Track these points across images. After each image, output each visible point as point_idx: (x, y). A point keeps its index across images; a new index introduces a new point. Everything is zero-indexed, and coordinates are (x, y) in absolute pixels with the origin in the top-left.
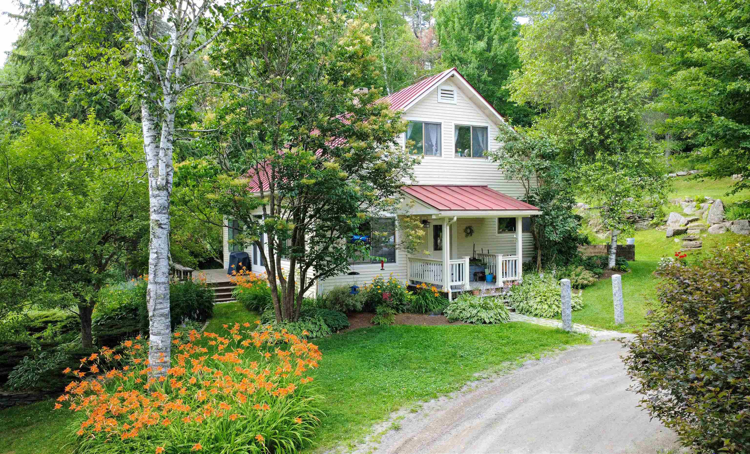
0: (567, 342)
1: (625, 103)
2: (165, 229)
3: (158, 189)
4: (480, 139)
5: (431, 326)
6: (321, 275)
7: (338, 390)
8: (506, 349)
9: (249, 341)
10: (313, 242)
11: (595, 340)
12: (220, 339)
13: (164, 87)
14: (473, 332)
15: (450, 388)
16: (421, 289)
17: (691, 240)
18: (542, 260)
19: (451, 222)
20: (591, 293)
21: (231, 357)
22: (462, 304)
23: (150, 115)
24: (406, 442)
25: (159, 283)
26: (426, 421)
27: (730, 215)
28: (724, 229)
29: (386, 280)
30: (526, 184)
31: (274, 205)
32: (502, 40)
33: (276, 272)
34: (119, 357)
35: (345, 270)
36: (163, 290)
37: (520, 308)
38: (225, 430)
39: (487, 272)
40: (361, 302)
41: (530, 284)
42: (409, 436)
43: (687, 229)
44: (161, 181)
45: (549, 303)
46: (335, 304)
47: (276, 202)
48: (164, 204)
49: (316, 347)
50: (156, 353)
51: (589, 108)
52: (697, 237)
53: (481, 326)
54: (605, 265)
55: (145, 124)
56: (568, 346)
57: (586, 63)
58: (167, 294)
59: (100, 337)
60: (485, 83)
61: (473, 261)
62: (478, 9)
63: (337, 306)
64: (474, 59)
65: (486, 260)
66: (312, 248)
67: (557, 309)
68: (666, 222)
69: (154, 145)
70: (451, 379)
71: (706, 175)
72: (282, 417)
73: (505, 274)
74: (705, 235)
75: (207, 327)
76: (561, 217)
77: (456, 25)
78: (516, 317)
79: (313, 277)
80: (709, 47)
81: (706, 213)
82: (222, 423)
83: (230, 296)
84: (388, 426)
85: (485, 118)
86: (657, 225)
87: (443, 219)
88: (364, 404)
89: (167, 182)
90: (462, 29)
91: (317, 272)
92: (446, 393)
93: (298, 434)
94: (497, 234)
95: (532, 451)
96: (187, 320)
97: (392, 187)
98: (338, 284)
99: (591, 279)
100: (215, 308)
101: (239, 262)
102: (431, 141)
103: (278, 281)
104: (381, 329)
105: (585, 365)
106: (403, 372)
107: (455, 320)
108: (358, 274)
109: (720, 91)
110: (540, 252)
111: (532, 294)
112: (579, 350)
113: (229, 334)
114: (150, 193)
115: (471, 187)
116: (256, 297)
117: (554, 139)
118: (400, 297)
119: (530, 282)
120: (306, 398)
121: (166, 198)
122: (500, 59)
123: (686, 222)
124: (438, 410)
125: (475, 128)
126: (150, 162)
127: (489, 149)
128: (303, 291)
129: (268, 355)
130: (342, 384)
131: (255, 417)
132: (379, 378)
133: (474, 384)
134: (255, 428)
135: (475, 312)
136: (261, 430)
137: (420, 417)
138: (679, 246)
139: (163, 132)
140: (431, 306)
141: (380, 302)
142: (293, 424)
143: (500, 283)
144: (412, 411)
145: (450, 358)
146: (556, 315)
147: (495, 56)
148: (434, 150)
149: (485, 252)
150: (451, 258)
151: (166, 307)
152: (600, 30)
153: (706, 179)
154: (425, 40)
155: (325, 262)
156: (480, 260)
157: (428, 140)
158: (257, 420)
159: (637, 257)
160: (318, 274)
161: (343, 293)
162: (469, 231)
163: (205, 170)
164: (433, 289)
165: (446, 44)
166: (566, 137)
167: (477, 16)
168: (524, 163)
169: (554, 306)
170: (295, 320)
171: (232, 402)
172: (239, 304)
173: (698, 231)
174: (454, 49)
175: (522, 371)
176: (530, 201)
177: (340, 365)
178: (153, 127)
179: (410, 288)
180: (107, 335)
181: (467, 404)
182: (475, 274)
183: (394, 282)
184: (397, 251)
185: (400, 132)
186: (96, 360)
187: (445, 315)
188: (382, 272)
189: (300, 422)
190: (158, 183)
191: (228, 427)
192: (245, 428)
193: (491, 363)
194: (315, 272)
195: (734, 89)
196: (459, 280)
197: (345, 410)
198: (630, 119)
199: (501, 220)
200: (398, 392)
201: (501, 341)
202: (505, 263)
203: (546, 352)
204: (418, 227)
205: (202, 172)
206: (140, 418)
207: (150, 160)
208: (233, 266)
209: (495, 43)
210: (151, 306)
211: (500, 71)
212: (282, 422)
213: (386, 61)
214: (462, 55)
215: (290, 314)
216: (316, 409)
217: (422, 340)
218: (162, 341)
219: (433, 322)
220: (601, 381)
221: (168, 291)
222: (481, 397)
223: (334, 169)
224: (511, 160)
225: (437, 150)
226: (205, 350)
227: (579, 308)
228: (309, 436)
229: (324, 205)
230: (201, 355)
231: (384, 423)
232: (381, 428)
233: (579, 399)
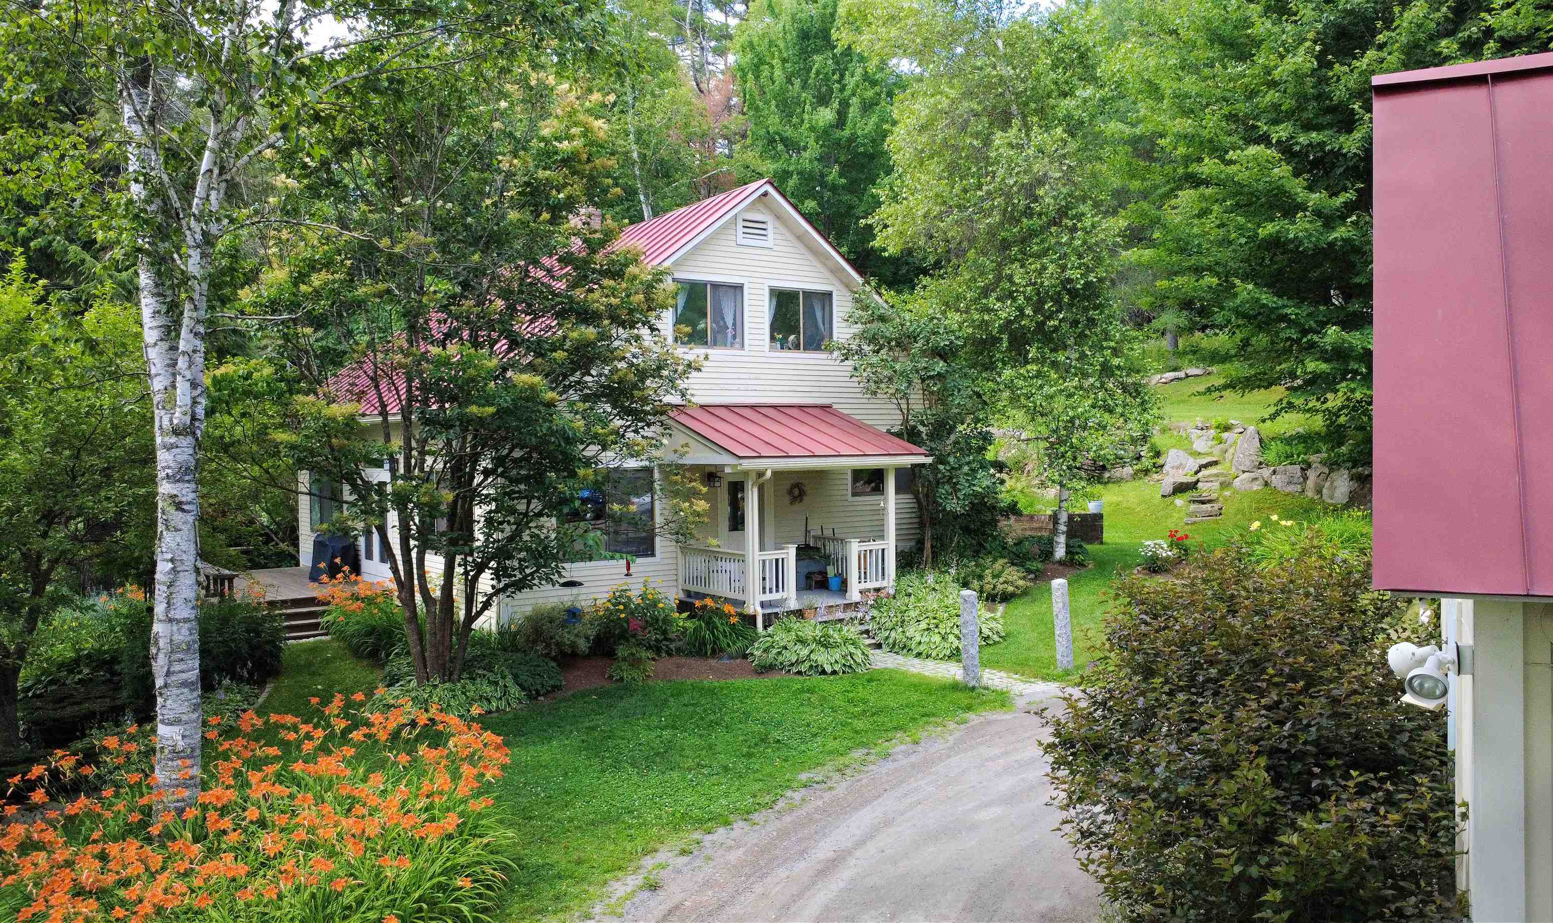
0: (969, 708)
1: (1080, 257)
2: (189, 512)
3: (176, 432)
4: (819, 314)
5: (722, 682)
6: (507, 587)
7: (541, 818)
8: (859, 724)
9: (364, 730)
10: (489, 521)
11: (1021, 703)
12: (304, 729)
13: (188, 233)
14: (802, 691)
15: (753, 803)
16: (704, 607)
17: (1203, 502)
18: (932, 546)
19: (761, 480)
20: (1021, 611)
21: (328, 765)
22: (781, 637)
23: (157, 285)
24: (670, 912)
25: (178, 621)
26: (708, 870)
27: (1271, 456)
28: (1260, 481)
29: (634, 594)
30: (904, 406)
31: (411, 449)
32: (868, 107)
33: (416, 582)
34: (90, 771)
35: (555, 577)
36: (185, 634)
37: (891, 641)
38: (320, 909)
39: (831, 571)
40: (587, 638)
41: (909, 595)
42: (676, 900)
43: (1198, 481)
44: (179, 417)
45: (943, 632)
46: (535, 642)
47: (414, 444)
48: (186, 461)
49: (499, 740)
50: (172, 760)
51: (1017, 264)
52: (1214, 496)
53: (817, 679)
54: (1047, 554)
55: (148, 304)
56: (970, 715)
57: (1012, 182)
58: (194, 642)
59: (35, 723)
60: (834, 188)
61: (804, 552)
62: (820, 43)
63: (540, 647)
64: (812, 142)
65: (830, 548)
66: (488, 535)
67: (956, 643)
68: (1162, 466)
69: (165, 345)
70: (758, 786)
71: (1225, 387)
72: (431, 878)
73: (863, 576)
74: (1227, 493)
75: (271, 695)
76: (966, 469)
77: (778, 73)
78: (883, 660)
79: (490, 591)
80: (1227, 157)
81: (1231, 451)
82: (313, 896)
83: (316, 626)
84: (637, 882)
85: (827, 274)
86: (1146, 472)
87: (746, 473)
88: (592, 843)
89: (194, 418)
90: (789, 81)
91: (499, 581)
92: (746, 814)
93: (465, 909)
94: (850, 498)
95: (893, 917)
96: (226, 682)
97: (647, 413)
98: (541, 601)
99: (1021, 583)
100: (285, 656)
101: (334, 557)
102: (723, 319)
103: (418, 598)
104: (627, 689)
105: (997, 751)
106: (667, 777)
107: (766, 669)
108: (580, 584)
109: (1249, 237)
110: (928, 534)
111: (913, 614)
112: (989, 723)
113: (322, 717)
114: (158, 440)
115: (800, 407)
116: (371, 631)
117: (954, 318)
118: (661, 624)
119: (910, 590)
120: (480, 836)
121: (191, 451)
122: (863, 145)
123: (1196, 468)
124: (731, 848)
125: (809, 295)
126: (159, 378)
127: (835, 338)
128: (471, 618)
129: (404, 759)
130: (548, 804)
131: (379, 880)
132: (620, 791)
133: (797, 796)
134: (380, 902)
135: (806, 652)
136: (392, 904)
137: (697, 863)
138: (1183, 514)
139: (186, 320)
140: (724, 642)
141: (624, 636)
142: (454, 890)
143: (854, 595)
144: (683, 852)
145: (756, 745)
146: (955, 655)
147: (853, 138)
148: (730, 335)
149: (828, 533)
150: (762, 548)
151: (191, 670)
152: (1035, 119)
153: (1226, 393)
154: (717, 97)
155: (516, 564)
156: (818, 549)
157: (719, 315)
158: (384, 886)
159: (1107, 536)
160: (501, 585)
161: (551, 621)
162: (796, 492)
163: (268, 384)
164: (728, 608)
165: (757, 109)
166: (976, 317)
167: (817, 58)
168: (898, 367)
169: (951, 638)
170: (455, 677)
171: (332, 854)
172: (336, 645)
173: (1216, 485)
174: (774, 121)
175: (889, 766)
176: (910, 435)
177: (546, 767)
178: (164, 309)
179: (683, 606)
180: (54, 720)
181: (784, 834)
182: (808, 576)
183: (650, 596)
184: (658, 539)
185: (664, 307)
186: (41, 778)
187: (750, 659)
188: (629, 580)
189: (467, 884)
190: (175, 421)
191: (327, 901)
192: (360, 902)
193: (830, 753)
194: (494, 582)
195: (1271, 235)
196: (777, 591)
197: (556, 856)
198: (1088, 285)
199: (858, 474)
200: (656, 817)
201: (851, 710)
202: (863, 557)
203: (930, 728)
204: (696, 494)
205: (262, 386)
206: (148, 894)
207: (157, 375)
208: (322, 565)
209: (853, 111)
210: (159, 667)
211: (863, 166)
212: (432, 888)
213: (638, 141)
214: (789, 132)
215: (444, 664)
216: (500, 858)
217: (705, 711)
218: (184, 737)
219: (729, 673)
220: (1023, 779)
221: (196, 637)
222: (809, 818)
223: (532, 387)
224: (875, 359)
225: (734, 337)
226: (273, 751)
227: (997, 639)
228: (485, 910)
229: (511, 450)
230: (266, 761)
231: (629, 878)
232: (624, 888)
233: (985, 815)
